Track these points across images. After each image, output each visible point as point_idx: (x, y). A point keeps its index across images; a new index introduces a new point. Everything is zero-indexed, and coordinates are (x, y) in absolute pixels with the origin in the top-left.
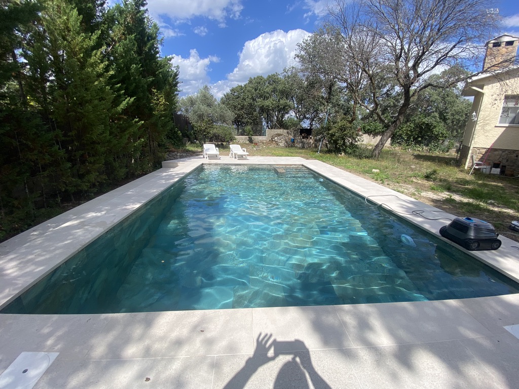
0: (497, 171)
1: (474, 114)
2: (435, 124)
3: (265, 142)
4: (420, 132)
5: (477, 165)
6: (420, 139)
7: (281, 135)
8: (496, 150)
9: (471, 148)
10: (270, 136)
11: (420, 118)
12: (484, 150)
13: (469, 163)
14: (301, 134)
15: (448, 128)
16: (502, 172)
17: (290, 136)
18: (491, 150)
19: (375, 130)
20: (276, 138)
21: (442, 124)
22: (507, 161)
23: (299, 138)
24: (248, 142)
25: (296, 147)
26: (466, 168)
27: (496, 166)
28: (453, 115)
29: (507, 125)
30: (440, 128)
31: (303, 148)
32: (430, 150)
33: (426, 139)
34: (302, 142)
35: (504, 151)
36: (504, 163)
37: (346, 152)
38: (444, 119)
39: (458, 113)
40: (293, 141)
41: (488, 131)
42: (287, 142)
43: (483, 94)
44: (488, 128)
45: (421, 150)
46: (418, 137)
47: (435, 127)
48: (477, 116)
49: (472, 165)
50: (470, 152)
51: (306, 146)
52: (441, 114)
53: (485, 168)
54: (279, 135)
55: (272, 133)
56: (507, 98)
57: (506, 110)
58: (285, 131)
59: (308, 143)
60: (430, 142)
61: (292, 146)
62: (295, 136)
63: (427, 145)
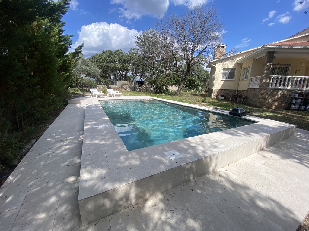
0: (223, 98)
1: (213, 75)
2: (196, 80)
3: (117, 88)
4: (190, 84)
5: (217, 96)
6: (190, 87)
7: (127, 84)
8: (222, 90)
9: (213, 89)
10: (120, 84)
11: (189, 77)
12: (218, 90)
13: (213, 95)
14: (138, 84)
15: (201, 82)
16: (225, 98)
17: (131, 85)
18: (220, 90)
19: (172, 82)
20: (124, 86)
21: (198, 80)
22: (226, 94)
23: (137, 86)
24: (107, 88)
25: (137, 91)
26: (212, 98)
27: (222, 96)
28: (201, 76)
29: (225, 80)
30: (197, 82)
31: (140, 91)
32: (195, 91)
33: (193, 87)
34: (139, 89)
35: (224, 90)
36: (225, 95)
37: (165, 93)
38: (199, 78)
39: (203, 75)
40: (134, 88)
41: (218, 82)
42: (131, 88)
43: (216, 67)
44: (218, 81)
45: (191, 91)
46: (190, 86)
47: (196, 81)
48: (214, 76)
49: (215, 97)
50: (213, 91)
51: (142, 90)
52: (197, 75)
53: (219, 97)
54: (125, 84)
56: (224, 69)
57: (224, 74)
58: (128, 82)
59: (142, 89)
60: (194, 88)
61: (134, 91)
62: (135, 85)
63: (193, 90)
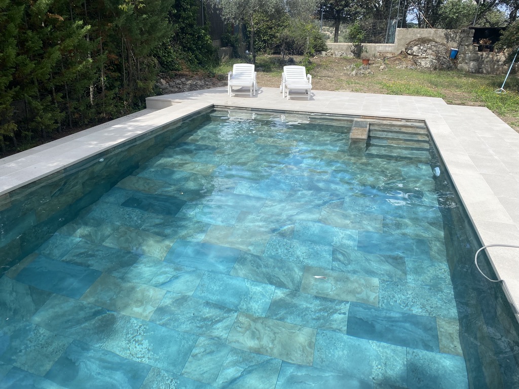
3: (389, 55)
7: (430, 41)
10: (403, 42)
14: (477, 40)
17: (450, 44)
20: (415, 48)
23: (470, 49)
24: (351, 56)
25: (460, 70)
31: (478, 71)
34: (477, 60)
40: (454, 56)
42: (438, 58)
51: (486, 68)
54: (423, 41)
55: (409, 36)
58: (441, 32)
61: (449, 68)
62: (460, 44)
